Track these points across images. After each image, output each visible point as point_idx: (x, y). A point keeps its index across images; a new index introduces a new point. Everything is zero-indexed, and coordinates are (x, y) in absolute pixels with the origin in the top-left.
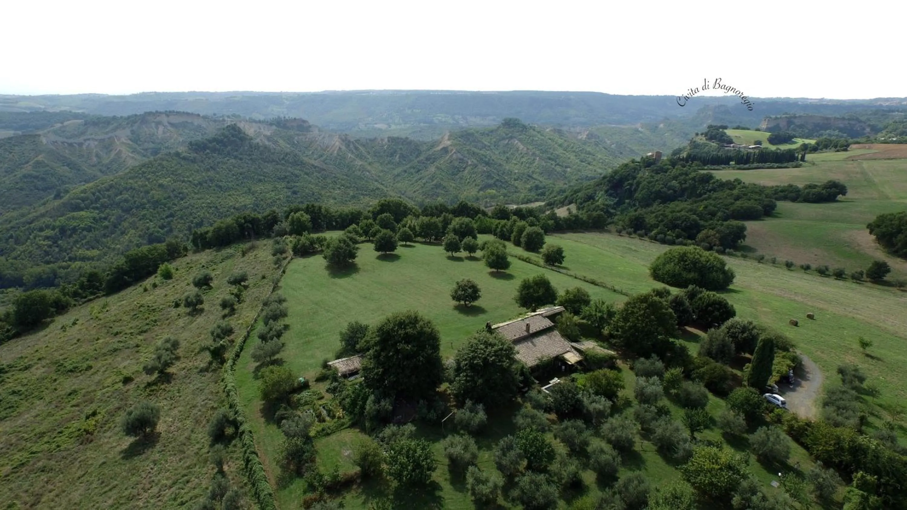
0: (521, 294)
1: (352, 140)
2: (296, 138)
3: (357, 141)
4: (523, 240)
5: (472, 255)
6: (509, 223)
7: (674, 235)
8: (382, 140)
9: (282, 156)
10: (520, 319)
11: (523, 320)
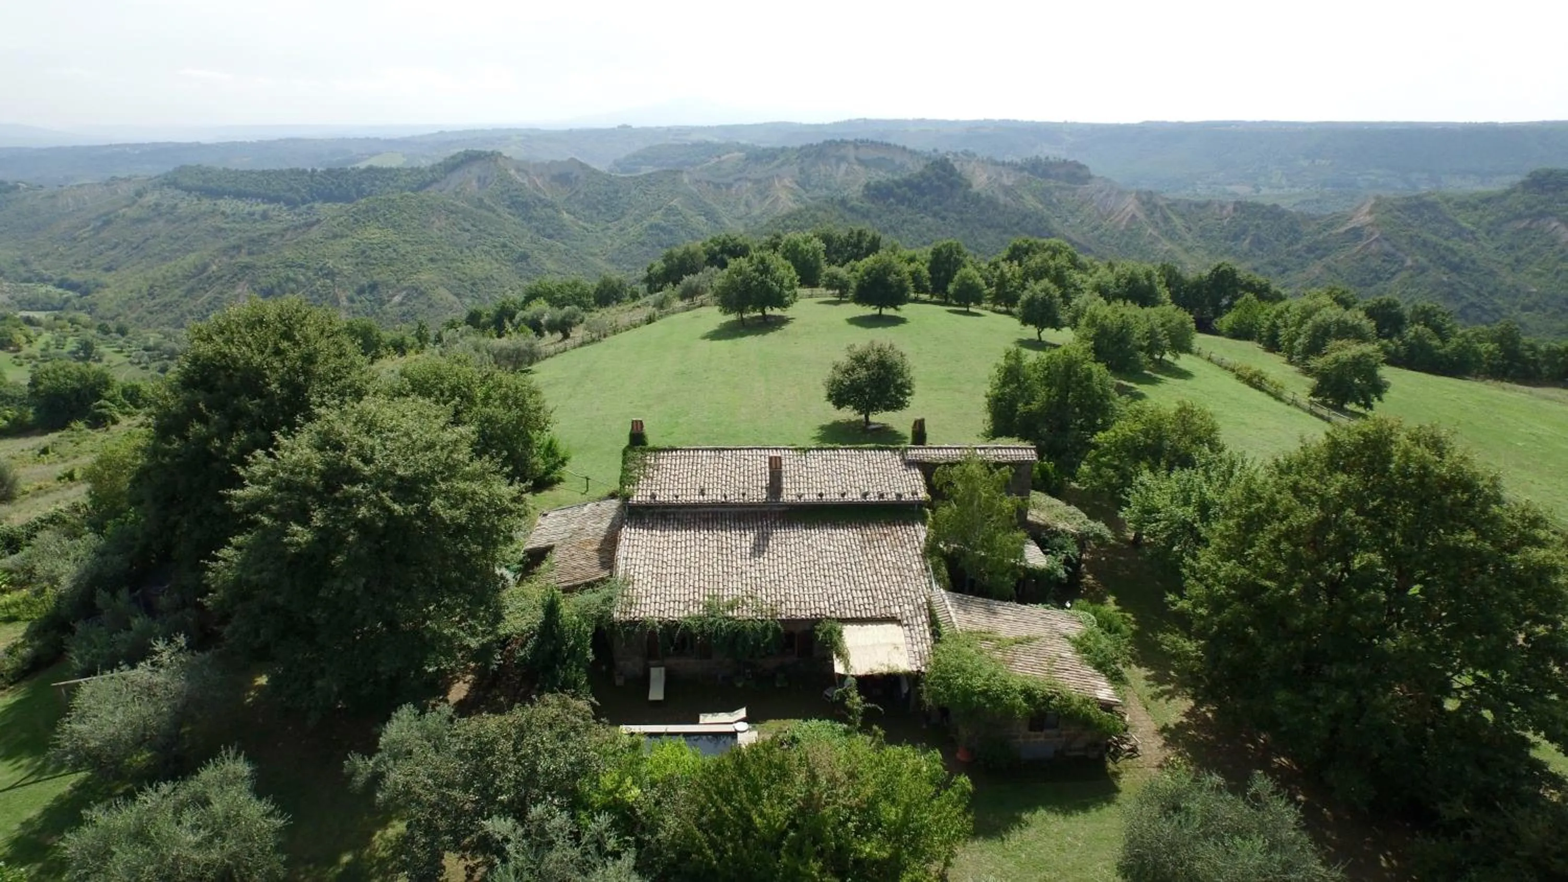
1: (1162, 203)
2: (1057, 194)
3: (1173, 205)
8: (1222, 207)
9: (1015, 220)
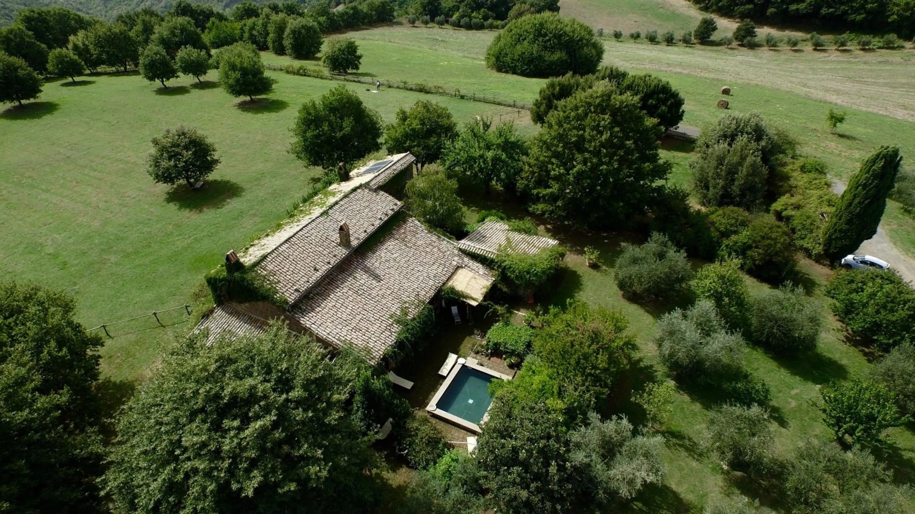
0: (305, 140)
4: (287, 42)
5: (203, 78)
6: (260, 22)
7: (480, 17)
10: (317, 211)
11: (325, 213)
